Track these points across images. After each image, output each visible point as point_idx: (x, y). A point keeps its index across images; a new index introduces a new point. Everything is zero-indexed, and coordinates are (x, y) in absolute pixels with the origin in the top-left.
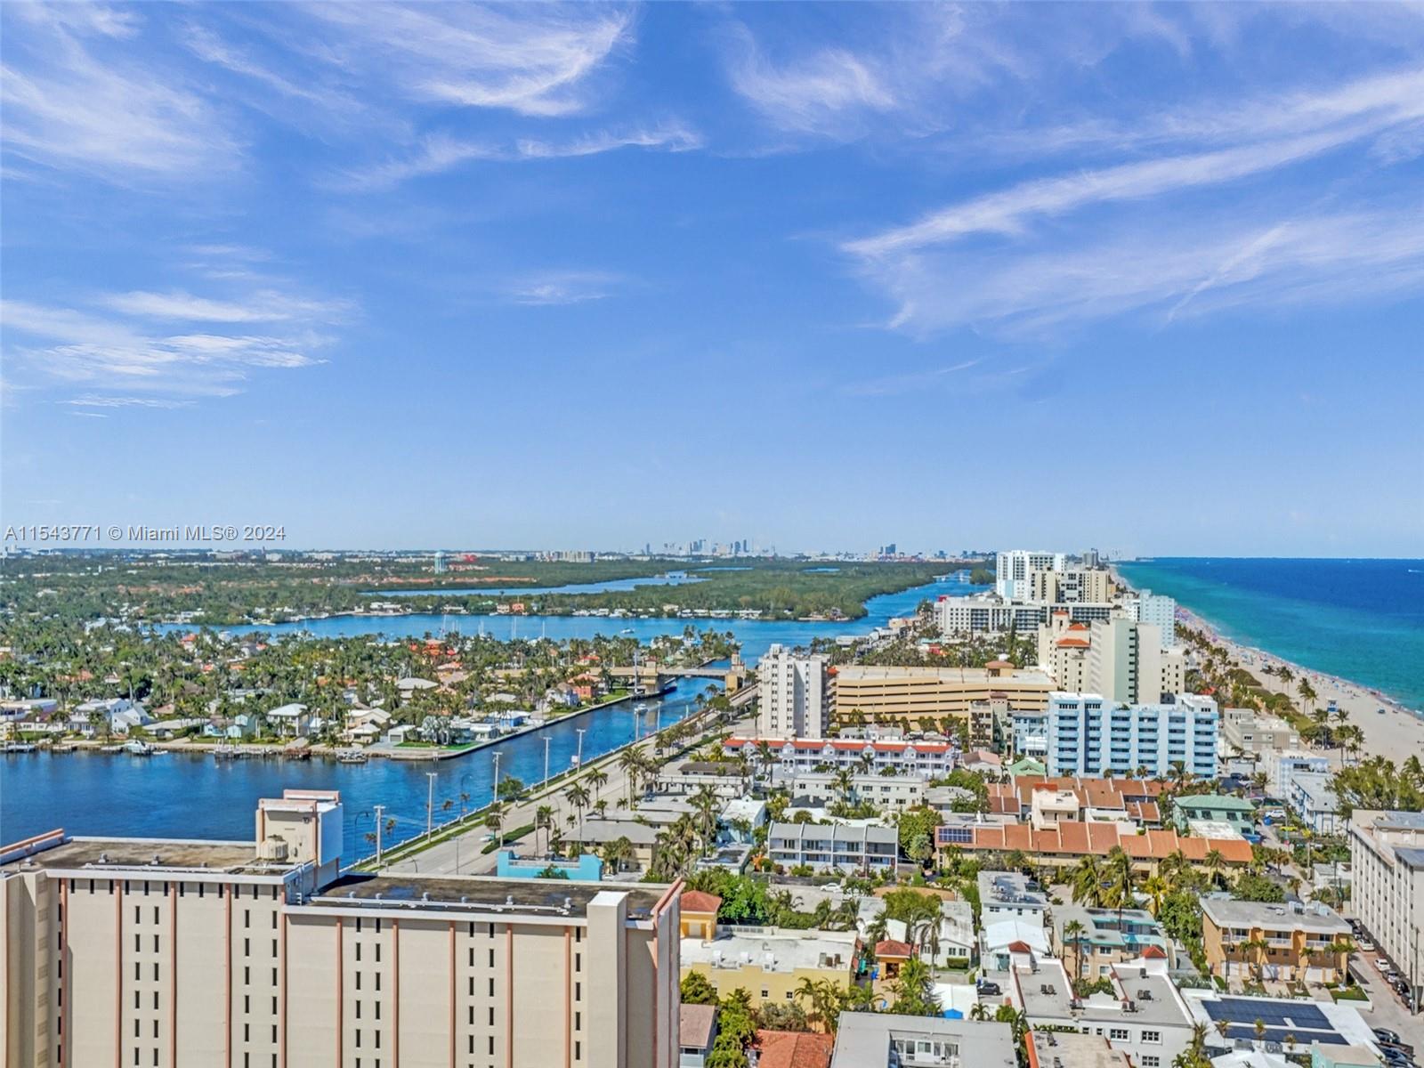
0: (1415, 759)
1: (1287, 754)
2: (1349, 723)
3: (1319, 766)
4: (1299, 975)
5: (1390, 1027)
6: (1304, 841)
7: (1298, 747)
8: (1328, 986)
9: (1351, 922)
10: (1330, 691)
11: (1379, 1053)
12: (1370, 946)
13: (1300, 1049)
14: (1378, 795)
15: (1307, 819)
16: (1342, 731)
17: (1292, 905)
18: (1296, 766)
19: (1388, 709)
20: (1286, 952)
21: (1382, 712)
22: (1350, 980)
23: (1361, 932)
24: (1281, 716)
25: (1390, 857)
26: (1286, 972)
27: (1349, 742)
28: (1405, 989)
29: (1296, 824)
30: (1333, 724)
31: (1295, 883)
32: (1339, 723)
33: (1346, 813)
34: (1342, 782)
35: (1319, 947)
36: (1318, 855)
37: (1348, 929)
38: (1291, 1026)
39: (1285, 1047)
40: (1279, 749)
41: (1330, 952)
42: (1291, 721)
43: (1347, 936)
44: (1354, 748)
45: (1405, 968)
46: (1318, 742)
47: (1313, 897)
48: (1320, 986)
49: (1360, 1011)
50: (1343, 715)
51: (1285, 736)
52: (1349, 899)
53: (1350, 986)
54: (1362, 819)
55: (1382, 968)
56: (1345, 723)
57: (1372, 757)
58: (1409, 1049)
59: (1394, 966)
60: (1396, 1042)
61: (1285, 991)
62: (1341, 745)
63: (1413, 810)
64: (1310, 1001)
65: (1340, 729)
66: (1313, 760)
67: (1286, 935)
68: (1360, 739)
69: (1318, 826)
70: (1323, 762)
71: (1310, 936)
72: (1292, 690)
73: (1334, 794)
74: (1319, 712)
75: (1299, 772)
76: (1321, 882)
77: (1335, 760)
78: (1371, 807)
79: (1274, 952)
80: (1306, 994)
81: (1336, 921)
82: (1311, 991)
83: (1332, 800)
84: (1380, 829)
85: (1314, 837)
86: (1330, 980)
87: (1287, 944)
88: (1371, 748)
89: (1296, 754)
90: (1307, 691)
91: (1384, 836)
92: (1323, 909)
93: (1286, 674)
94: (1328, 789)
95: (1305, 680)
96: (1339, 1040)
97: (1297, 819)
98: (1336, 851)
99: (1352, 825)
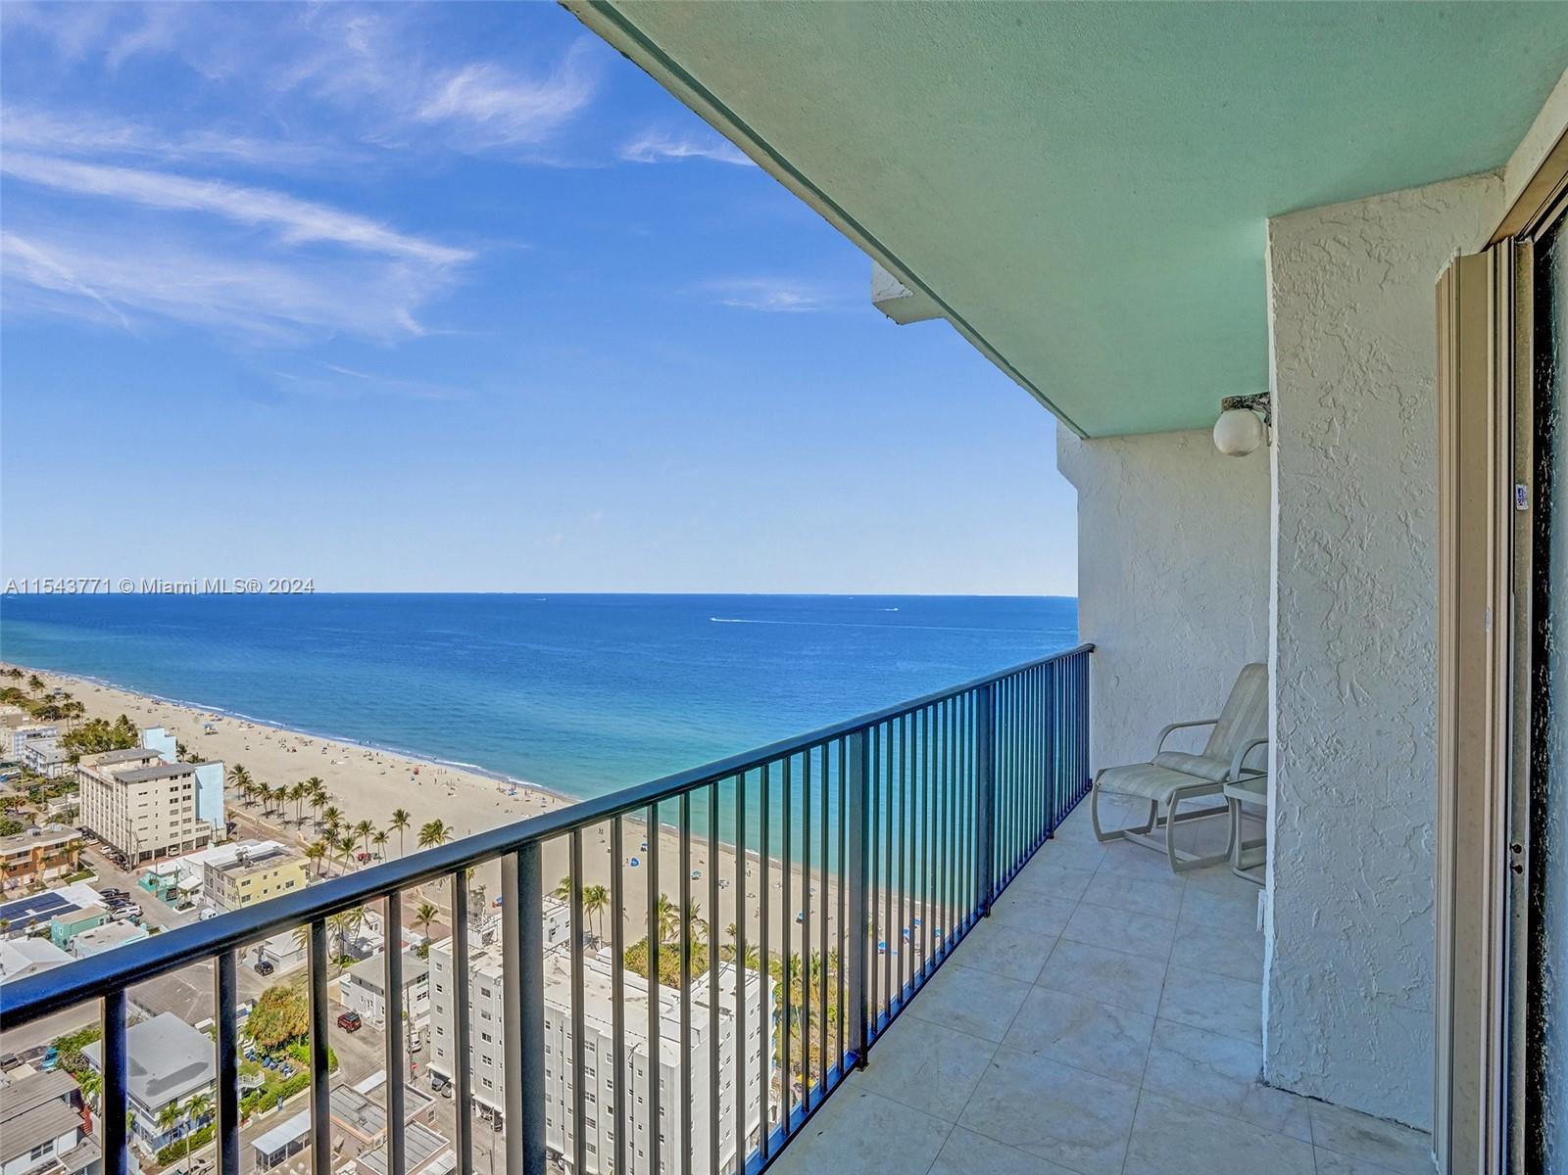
0: (124, 717)
1: (20, 729)
2: (74, 700)
3: (50, 733)
4: (37, 877)
5: (112, 887)
6: (38, 786)
7: (30, 722)
8: (63, 877)
9: (80, 829)
10: (53, 682)
11: (105, 905)
12: (96, 841)
13: (41, 926)
14: (99, 743)
15: (40, 770)
16: (68, 707)
17: (30, 832)
18: (29, 736)
19: (103, 689)
20: (26, 865)
21: (98, 690)
22: (80, 867)
23: (88, 833)
24: (13, 703)
25: (110, 780)
26: (27, 879)
27: (73, 713)
28: (123, 859)
29: (30, 775)
30: (60, 703)
31: (32, 816)
32: (65, 702)
33: (74, 759)
34: (67, 742)
35: (54, 853)
36: (50, 793)
37: (79, 835)
38: (32, 913)
39: (28, 930)
40: (14, 727)
41: (66, 852)
42: (23, 706)
43: (78, 840)
44: (78, 716)
45: (122, 846)
46: (46, 717)
47: (49, 821)
48: (55, 879)
49: (89, 884)
50: (67, 696)
51: (18, 717)
52: (78, 815)
53: (83, 869)
54: (87, 761)
55: (105, 852)
56: (70, 701)
57: (92, 720)
58: (127, 895)
59: (113, 847)
60: (117, 894)
61: (25, 891)
62: (67, 716)
63: (125, 748)
64: (48, 892)
65: (66, 705)
66: (44, 730)
67: (26, 853)
68: (83, 710)
69: (51, 773)
70: (52, 730)
71: (47, 848)
72: (23, 685)
73: (64, 749)
74: (48, 696)
75: (31, 740)
76: (54, 809)
77: (65, 726)
78: (94, 752)
79: (15, 868)
80: (44, 887)
81: (70, 832)
82: (48, 885)
83: (63, 753)
84: (102, 764)
85: (47, 781)
86: (64, 872)
87: (29, 859)
88: (89, 716)
89: (29, 728)
90: (36, 683)
91: (105, 768)
92: (58, 827)
93: (16, 674)
94: (58, 747)
95: (34, 677)
96: (75, 908)
97: (31, 772)
98: (69, 785)
99: (80, 766)
